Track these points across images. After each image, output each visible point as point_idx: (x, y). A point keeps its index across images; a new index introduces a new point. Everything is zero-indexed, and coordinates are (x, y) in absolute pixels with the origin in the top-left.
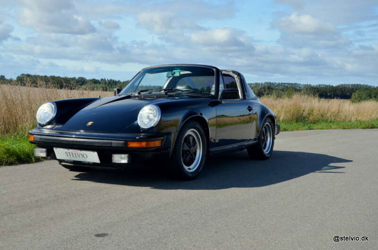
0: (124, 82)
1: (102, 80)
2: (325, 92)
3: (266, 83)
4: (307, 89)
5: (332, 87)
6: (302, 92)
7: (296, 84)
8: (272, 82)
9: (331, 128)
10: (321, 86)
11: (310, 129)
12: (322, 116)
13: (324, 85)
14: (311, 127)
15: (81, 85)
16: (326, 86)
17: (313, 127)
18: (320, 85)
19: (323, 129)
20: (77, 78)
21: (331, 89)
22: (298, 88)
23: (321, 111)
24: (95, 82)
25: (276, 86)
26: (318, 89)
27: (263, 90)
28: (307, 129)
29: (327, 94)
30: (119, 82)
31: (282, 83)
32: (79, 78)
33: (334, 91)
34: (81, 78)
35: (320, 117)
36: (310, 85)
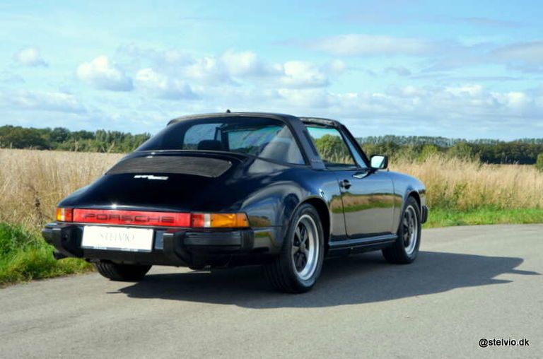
0: (136, 136)
1: (100, 132)
2: (489, 152)
3: (387, 136)
4: (458, 148)
5: (503, 144)
6: (450, 152)
7: (440, 138)
8: (397, 135)
9: (499, 221)
10: (483, 142)
11: (458, 225)
12: (483, 197)
13: (489, 140)
14: (459, 221)
15: (61, 141)
16: (492, 141)
17: (465, 220)
18: (481, 140)
19: (483, 224)
20: (53, 129)
21: (500, 147)
22: (443, 146)
23: (482, 188)
24: (86, 136)
25: (405, 142)
26: (477, 146)
27: (381, 148)
28: (452, 225)
29: (494, 156)
30: (129, 135)
31: (415, 137)
32: (56, 129)
33: (506, 151)
34: (60, 129)
35: (479, 200)
36: (464, 140)
